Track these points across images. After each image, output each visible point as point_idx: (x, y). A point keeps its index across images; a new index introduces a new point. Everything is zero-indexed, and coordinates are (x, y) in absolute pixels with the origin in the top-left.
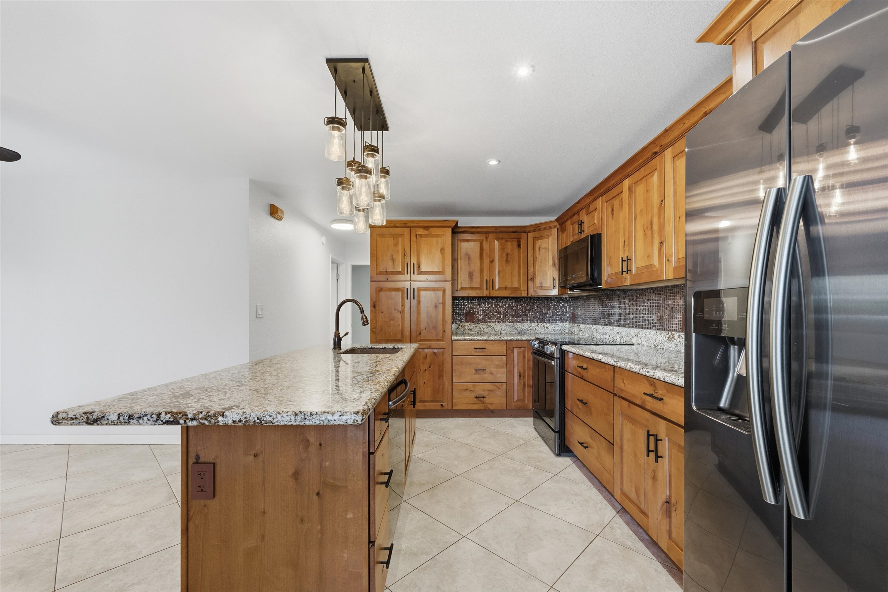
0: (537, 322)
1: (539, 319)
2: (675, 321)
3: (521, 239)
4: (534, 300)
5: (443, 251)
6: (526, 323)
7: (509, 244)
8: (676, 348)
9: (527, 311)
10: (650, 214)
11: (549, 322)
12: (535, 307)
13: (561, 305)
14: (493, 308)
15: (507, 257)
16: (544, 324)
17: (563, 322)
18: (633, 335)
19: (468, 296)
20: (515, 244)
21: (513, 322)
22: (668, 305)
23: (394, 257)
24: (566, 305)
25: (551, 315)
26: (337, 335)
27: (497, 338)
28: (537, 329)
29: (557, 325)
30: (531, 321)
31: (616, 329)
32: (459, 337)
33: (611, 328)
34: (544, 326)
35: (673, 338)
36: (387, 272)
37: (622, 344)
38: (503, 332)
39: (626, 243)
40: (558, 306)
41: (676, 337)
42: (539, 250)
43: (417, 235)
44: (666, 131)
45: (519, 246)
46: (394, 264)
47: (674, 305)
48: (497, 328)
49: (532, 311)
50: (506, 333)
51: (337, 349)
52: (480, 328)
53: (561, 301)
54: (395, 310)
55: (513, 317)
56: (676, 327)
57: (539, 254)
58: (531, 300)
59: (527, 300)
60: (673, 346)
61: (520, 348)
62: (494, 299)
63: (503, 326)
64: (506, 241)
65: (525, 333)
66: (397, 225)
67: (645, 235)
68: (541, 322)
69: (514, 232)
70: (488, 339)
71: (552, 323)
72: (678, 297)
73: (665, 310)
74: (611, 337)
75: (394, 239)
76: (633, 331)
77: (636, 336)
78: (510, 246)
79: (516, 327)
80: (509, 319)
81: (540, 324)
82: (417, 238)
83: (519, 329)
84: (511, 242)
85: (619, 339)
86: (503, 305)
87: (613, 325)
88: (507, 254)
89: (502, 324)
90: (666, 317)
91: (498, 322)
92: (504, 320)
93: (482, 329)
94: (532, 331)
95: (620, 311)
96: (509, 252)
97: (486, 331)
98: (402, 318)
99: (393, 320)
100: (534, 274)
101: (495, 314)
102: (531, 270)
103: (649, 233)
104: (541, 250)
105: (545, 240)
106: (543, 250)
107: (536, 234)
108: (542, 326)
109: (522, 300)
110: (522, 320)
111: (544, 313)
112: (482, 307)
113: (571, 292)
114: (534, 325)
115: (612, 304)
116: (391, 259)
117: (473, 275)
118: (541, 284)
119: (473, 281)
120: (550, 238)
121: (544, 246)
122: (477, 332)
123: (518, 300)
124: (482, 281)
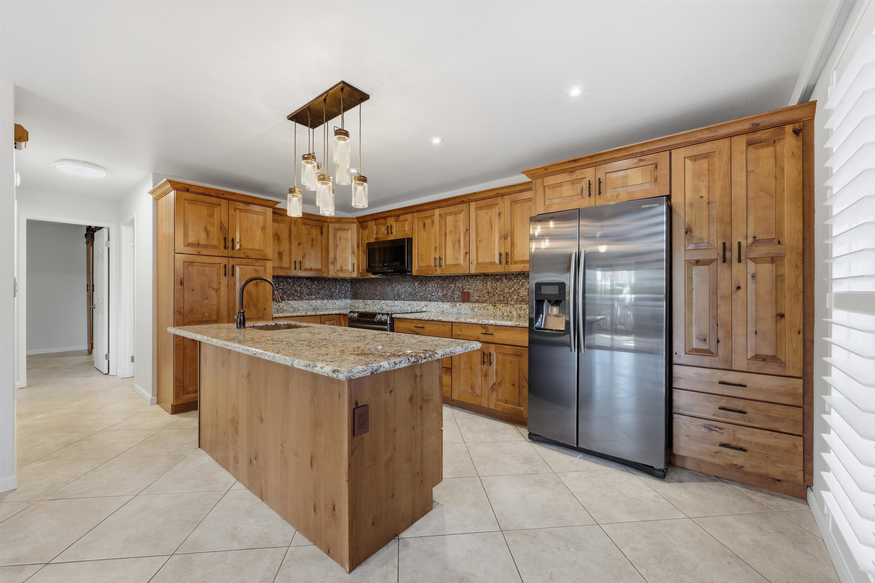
0: (327, 299)
1: (329, 296)
2: (456, 296)
3: (323, 227)
4: (325, 280)
5: (263, 229)
6: (319, 300)
7: (314, 230)
8: (458, 312)
9: (319, 290)
10: (458, 235)
11: (336, 299)
12: (326, 286)
13: (345, 285)
14: (291, 287)
15: (312, 242)
16: (333, 301)
17: (346, 299)
18: (423, 306)
19: (277, 275)
20: (319, 231)
21: (308, 299)
22: (451, 287)
23: (208, 229)
24: (348, 285)
25: (338, 293)
26: (242, 314)
27: (313, 313)
28: (328, 305)
29: (342, 301)
30: (323, 299)
31: (408, 302)
32: (280, 314)
33: (403, 302)
34: (333, 302)
35: (456, 306)
36: (198, 244)
37: (413, 312)
38: (300, 308)
39: (437, 248)
40: (342, 286)
41: (458, 305)
42: (340, 239)
43: (236, 208)
44: (475, 193)
45: (322, 233)
46: (208, 237)
47: (455, 287)
48: (295, 306)
49: (324, 290)
50: (303, 310)
51: (242, 328)
52: (280, 306)
53: (345, 282)
54: (209, 287)
55: (308, 295)
56: (457, 300)
57: (340, 242)
58: (322, 280)
59: (320, 280)
60: (456, 311)
61: (330, 321)
62: (292, 279)
63: (300, 303)
64: (311, 228)
65: (318, 309)
66: (212, 194)
67: (454, 246)
68: (330, 299)
69: (318, 221)
70: (306, 315)
71: (339, 299)
72: (458, 283)
73: (449, 290)
74: (401, 308)
75: (208, 209)
76: (423, 303)
77: (426, 306)
78: (315, 232)
79: (311, 303)
80: (305, 297)
81: (330, 301)
82: (235, 212)
83: (313, 306)
84: (316, 229)
85: (410, 309)
86: (300, 284)
87: (404, 299)
88: (312, 240)
89: (299, 301)
90: (450, 294)
91: (296, 300)
92: (301, 298)
93: (281, 307)
94: (324, 307)
95: (410, 290)
96: (314, 238)
97: (285, 308)
98: (219, 296)
99: (207, 298)
100: (335, 259)
101: (293, 292)
102: (331, 255)
103: (457, 245)
104: (341, 239)
105: (345, 232)
106: (344, 240)
107: (337, 226)
108: (331, 303)
109: (316, 280)
110: (316, 298)
111: (333, 292)
112: (281, 286)
113: (373, 276)
114: (325, 301)
115: (402, 285)
116: (204, 231)
117: (282, 255)
118: (342, 267)
119: (282, 261)
120: (350, 231)
121: (344, 236)
122: (276, 310)
123: (313, 280)
124: (290, 262)
